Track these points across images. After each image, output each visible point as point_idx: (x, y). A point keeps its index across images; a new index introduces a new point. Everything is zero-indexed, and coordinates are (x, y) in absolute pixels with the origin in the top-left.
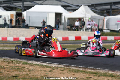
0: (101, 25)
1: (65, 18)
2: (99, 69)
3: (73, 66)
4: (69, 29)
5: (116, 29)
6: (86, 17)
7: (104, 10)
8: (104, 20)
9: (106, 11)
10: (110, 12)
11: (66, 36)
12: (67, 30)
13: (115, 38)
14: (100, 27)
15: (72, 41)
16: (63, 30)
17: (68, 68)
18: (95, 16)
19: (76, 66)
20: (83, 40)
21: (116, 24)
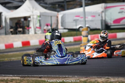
0: (54, 24)
1: (5, 19)
2: (67, 76)
3: (31, 76)
4: (13, 33)
5: (75, 27)
6: (33, 15)
7: (56, 4)
8: (57, 17)
9: (59, 5)
10: (65, 5)
11: (10, 42)
12: (10, 34)
13: (74, 38)
14: (54, 26)
15: (18, 48)
16: (4, 34)
17: (25, 79)
18: (45, 13)
19: (35, 76)
20: (32, 46)
21: (74, 20)
